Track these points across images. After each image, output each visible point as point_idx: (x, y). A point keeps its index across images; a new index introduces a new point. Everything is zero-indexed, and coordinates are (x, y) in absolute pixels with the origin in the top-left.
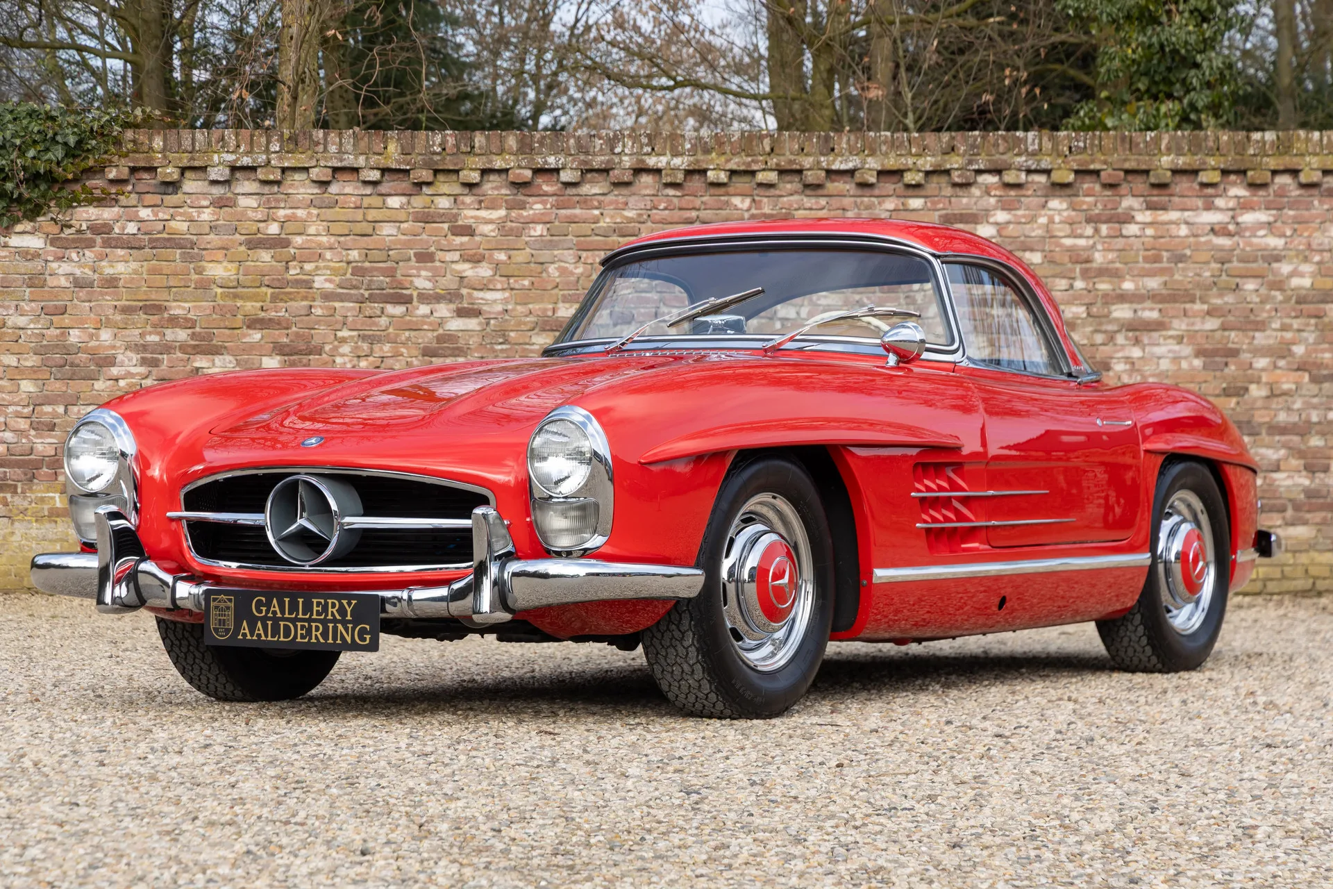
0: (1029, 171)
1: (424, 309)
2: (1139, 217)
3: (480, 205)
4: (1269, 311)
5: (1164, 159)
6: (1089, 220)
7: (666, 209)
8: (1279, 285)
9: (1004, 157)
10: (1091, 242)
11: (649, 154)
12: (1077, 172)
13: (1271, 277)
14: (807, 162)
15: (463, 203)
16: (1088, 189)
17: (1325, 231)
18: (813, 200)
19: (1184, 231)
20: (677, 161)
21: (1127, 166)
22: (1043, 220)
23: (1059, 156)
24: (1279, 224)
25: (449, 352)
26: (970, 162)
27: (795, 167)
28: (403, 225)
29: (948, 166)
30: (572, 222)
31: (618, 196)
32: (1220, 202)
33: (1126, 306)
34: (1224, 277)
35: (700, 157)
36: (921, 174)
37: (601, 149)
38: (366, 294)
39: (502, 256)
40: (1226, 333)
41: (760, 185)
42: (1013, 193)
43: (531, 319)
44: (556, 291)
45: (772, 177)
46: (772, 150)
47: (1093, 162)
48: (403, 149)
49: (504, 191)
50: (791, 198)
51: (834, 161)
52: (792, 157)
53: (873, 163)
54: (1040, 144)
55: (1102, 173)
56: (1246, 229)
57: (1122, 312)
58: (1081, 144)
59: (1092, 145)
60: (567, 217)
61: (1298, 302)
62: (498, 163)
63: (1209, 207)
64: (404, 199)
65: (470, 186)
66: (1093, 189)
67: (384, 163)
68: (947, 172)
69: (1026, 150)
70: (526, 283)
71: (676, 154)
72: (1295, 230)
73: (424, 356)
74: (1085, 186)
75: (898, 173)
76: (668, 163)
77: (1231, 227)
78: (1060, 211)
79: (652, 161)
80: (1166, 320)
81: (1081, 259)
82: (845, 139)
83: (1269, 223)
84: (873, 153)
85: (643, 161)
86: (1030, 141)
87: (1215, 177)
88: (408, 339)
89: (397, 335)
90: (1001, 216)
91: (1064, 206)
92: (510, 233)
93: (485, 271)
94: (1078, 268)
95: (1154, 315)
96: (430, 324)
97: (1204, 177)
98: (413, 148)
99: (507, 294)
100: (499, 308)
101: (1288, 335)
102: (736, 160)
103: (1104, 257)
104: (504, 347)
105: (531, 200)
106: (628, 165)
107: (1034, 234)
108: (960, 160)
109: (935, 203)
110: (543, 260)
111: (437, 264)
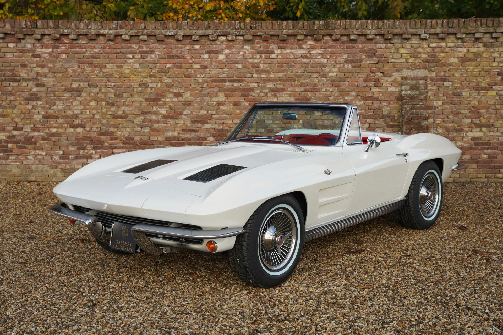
0: (236, 35)
1: (24, 84)
2: (276, 52)
3: (42, 47)
4: (321, 85)
5: (284, 31)
6: (258, 53)
7: (109, 49)
8: (325, 75)
9: (227, 30)
10: (259, 61)
11: (100, 29)
12: (253, 35)
13: (322, 73)
14: (157, 32)
15: (36, 46)
16: (258, 41)
17: (342, 56)
18: (161, 46)
19: (292, 56)
20: (111, 32)
21: (271, 33)
22: (242, 53)
23: (247, 30)
24: (325, 54)
25: (34, 99)
26: (215, 32)
27: (153, 34)
28: (16, 54)
29: (207, 34)
30: (76, 53)
31: (92, 44)
32: (304, 46)
33: (271, 83)
34: (306, 73)
35: (119, 30)
36: (198, 37)
37: (83, 27)
38: (3, 78)
39: (50, 65)
40: (306, 93)
41: (142, 40)
42: (231, 43)
43: (63, 88)
44: (71, 78)
45: (145, 37)
46: (145, 28)
47: (259, 32)
48: (11, 26)
49: (51, 42)
50: (153, 45)
51: (167, 32)
52: (152, 30)
53: (181, 33)
54: (240, 26)
55: (262, 36)
56: (314, 55)
57: (270, 85)
58: (255, 26)
59: (259, 26)
60: (73, 51)
61: (331, 82)
62: (47, 32)
63: (301, 48)
64: (14, 44)
65: (39, 40)
66: (259, 42)
67: (4, 31)
68: (207, 36)
69: (235, 28)
70: (61, 75)
71: (110, 29)
72: (331, 56)
73: (26, 100)
74: (257, 41)
75: (190, 36)
76: (108, 32)
77: (308, 55)
78: (248, 50)
79: (102, 31)
80: (285, 88)
81: (255, 66)
82: (170, 24)
83: (322, 54)
84: (180, 29)
85: (99, 32)
86: (236, 24)
87: (302, 37)
88: (20, 94)
89: (16, 93)
90: (227, 51)
91: (249, 48)
92: (54, 57)
93: (46, 70)
94: (254, 69)
95: (281, 86)
96: (27, 89)
97: (298, 37)
98: (15, 26)
99: (54, 79)
100: (51, 84)
101: (328, 93)
102: (132, 31)
104: (54, 97)
105: (60, 45)
106: (93, 33)
107: (239, 58)
108: (211, 31)
109: (204, 47)
110: (66, 67)
111: (29, 68)
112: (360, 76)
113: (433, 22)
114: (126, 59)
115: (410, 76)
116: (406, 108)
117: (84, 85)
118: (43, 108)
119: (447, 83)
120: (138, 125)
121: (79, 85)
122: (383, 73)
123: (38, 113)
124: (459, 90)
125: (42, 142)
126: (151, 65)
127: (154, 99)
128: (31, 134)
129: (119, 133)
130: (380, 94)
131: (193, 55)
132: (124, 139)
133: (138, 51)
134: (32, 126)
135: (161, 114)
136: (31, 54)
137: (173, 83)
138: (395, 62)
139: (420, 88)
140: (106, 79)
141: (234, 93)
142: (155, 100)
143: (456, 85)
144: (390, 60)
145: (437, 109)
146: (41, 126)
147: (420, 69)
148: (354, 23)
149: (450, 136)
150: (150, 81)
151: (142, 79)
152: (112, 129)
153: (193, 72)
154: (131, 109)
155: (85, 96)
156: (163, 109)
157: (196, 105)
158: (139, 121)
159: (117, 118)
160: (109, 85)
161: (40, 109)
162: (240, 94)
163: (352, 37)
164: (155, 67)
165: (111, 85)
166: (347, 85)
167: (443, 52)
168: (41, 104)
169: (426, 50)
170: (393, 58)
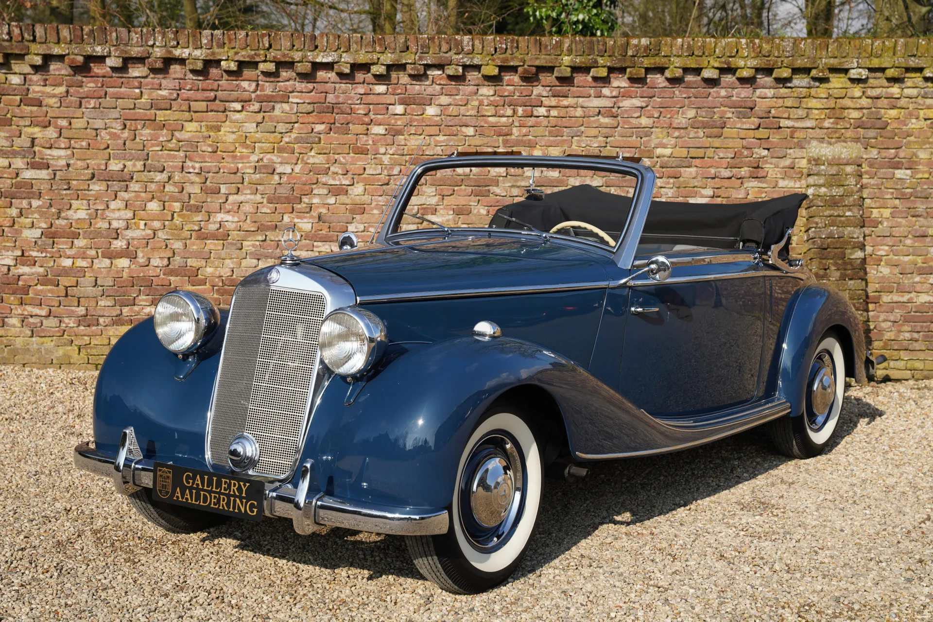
0: (464, 66)
1: (3, 162)
2: (546, 102)
3: (45, 83)
5: (566, 58)
6: (509, 104)
8: (648, 153)
9: (447, 55)
10: (511, 120)
11: (175, 47)
12: (500, 67)
13: (642, 148)
14: (297, 56)
15: (31, 80)
16: (509, 80)
17: (684, 113)
18: (303, 85)
19: (579, 112)
20: (197, 53)
21: (537, 63)
22: (475, 103)
23: (487, 55)
24: (649, 108)
25: (24, 195)
26: (421, 58)
27: (287, 59)
29: (404, 62)
30: (120, 98)
31: (154, 79)
32: (606, 91)
34: (608, 148)
35: (216, 50)
36: (383, 67)
37: (137, 41)
39: (64, 123)
40: (608, 189)
41: (262, 73)
42: (453, 83)
43: (89, 171)
44: (108, 151)
45: (270, 67)
46: (270, 46)
47: (512, 59)
49: (63, 72)
50: (287, 83)
51: (318, 55)
52: (287, 52)
53: (347, 58)
54: (473, 45)
55: (520, 69)
56: (626, 111)
58: (504, 46)
59: (512, 47)
60: (114, 93)
61: (661, 167)
62: (56, 51)
63: (599, 96)
65: (38, 67)
66: (513, 80)
68: (404, 66)
69: (463, 50)
70: (84, 144)
71: (195, 48)
72: (661, 113)
73: (6, 197)
74: (506, 78)
75: (365, 67)
76: (190, 54)
77: (614, 110)
78: (487, 97)
79: (177, 52)
80: (565, 178)
81: (503, 132)
82: (326, 39)
83: (642, 108)
84: (347, 50)
85: (170, 52)
86: (465, 43)
87: (603, 73)
90: (444, 100)
92: (70, 104)
93: (51, 133)
94: (501, 138)
95: (556, 174)
96: (10, 173)
97: (595, 73)
99: (69, 152)
100: (63, 162)
102: (244, 53)
103: (520, 131)
104: (68, 192)
105: (85, 80)
106: (159, 55)
107: (468, 114)
108: (413, 56)
109: (395, 89)
110: (96, 127)
111: (14, 127)
112: (722, 155)
113: (876, 44)
114: (228, 113)
115: (825, 155)
116: (817, 223)
117: (134, 165)
118: (42, 214)
119: (902, 171)
120: (251, 253)
121: (125, 166)
122: (768, 149)
123: (33, 225)
124: (925, 187)
125: (39, 287)
126: (281, 127)
127: (286, 198)
128: (14, 271)
129: (209, 270)
130: (762, 193)
131: (371, 107)
132: (221, 284)
133: (253, 96)
134: (19, 253)
135: (300, 230)
136: (18, 98)
137: (327, 166)
138: (793, 127)
139: (847, 183)
140: (182, 154)
141: (456, 188)
142: (288, 200)
143: (920, 176)
144: (784, 123)
145: (880, 226)
146: (39, 254)
147: (845, 142)
148: (713, 45)
149: (906, 282)
150: (279, 160)
151: (261, 155)
152: (192, 262)
153: (370, 142)
154: (236, 219)
155: (137, 189)
156: (305, 220)
157: (375, 212)
158: (253, 246)
159: (206, 238)
160: (188, 167)
161: (36, 216)
162: (470, 189)
163: (706, 74)
164: (291, 131)
165: (194, 168)
166: (694, 175)
167: (894, 107)
168: (39, 207)
169: (859, 101)
170: (788, 118)
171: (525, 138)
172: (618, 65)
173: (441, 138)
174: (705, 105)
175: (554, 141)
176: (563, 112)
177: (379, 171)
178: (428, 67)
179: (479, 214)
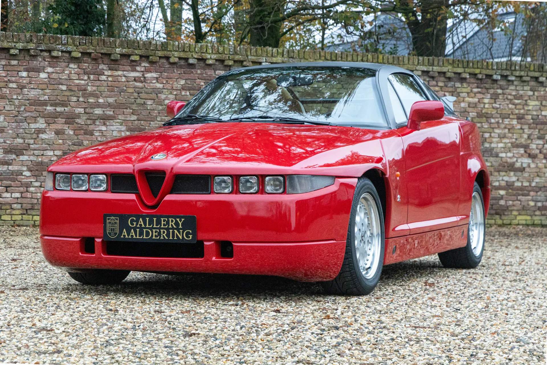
171: (95, 92)
172: (145, 55)
173: (47, 91)
174: (190, 78)
175: (109, 95)
176: (115, 79)
177: (13, 109)
178: (42, 51)
179: (69, 134)
